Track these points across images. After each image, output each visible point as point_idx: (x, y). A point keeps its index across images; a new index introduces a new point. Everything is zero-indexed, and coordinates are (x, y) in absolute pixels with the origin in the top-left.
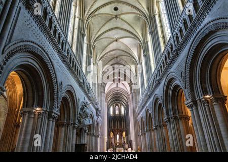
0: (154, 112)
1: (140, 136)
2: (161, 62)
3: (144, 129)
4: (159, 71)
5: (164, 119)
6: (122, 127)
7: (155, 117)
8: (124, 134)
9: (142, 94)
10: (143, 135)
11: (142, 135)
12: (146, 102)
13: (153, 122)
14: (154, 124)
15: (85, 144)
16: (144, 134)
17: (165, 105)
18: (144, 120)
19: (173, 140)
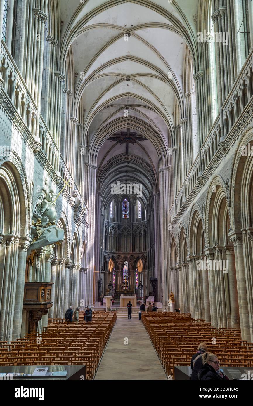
0: (210, 218)
1: (177, 270)
2: (232, 101)
3: (185, 254)
4: (227, 120)
5: (230, 234)
6: (137, 250)
7: (210, 229)
8: (140, 265)
9: (186, 175)
10: (183, 268)
11: (180, 268)
12: (193, 194)
13: (206, 240)
14: (206, 244)
15: (46, 284)
16: (186, 266)
17: (232, 204)
18: (186, 234)
19: (244, 280)
